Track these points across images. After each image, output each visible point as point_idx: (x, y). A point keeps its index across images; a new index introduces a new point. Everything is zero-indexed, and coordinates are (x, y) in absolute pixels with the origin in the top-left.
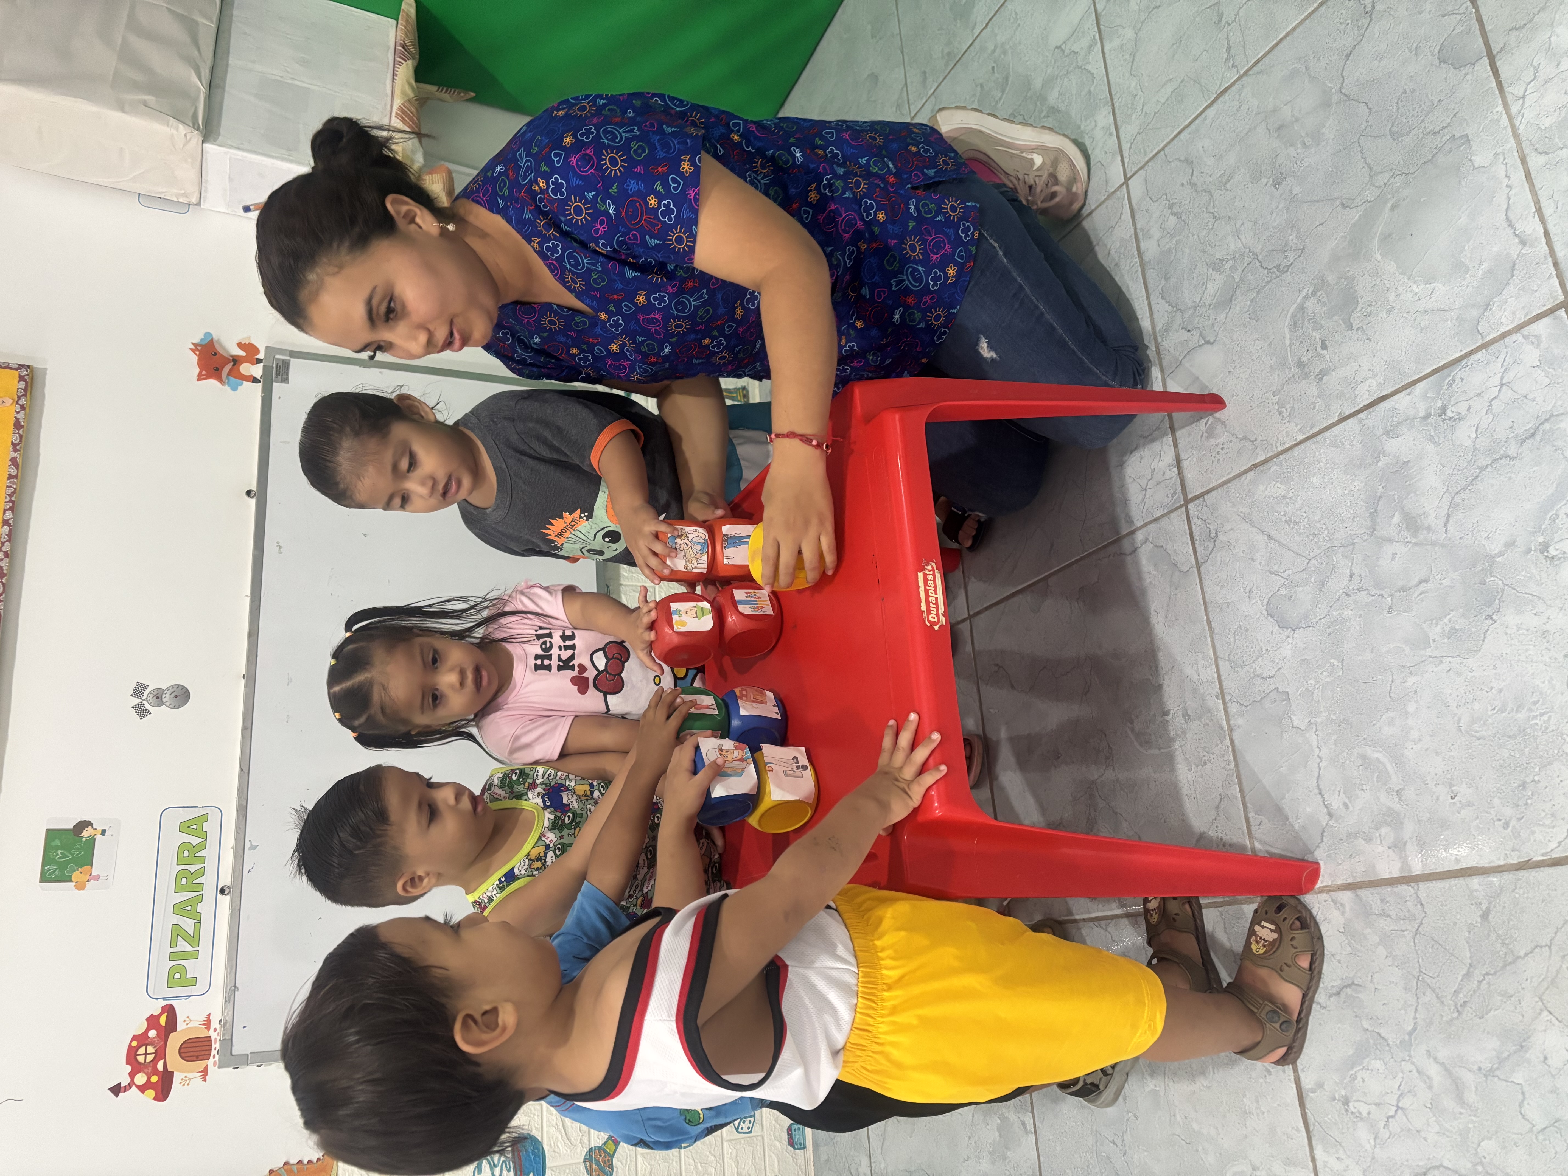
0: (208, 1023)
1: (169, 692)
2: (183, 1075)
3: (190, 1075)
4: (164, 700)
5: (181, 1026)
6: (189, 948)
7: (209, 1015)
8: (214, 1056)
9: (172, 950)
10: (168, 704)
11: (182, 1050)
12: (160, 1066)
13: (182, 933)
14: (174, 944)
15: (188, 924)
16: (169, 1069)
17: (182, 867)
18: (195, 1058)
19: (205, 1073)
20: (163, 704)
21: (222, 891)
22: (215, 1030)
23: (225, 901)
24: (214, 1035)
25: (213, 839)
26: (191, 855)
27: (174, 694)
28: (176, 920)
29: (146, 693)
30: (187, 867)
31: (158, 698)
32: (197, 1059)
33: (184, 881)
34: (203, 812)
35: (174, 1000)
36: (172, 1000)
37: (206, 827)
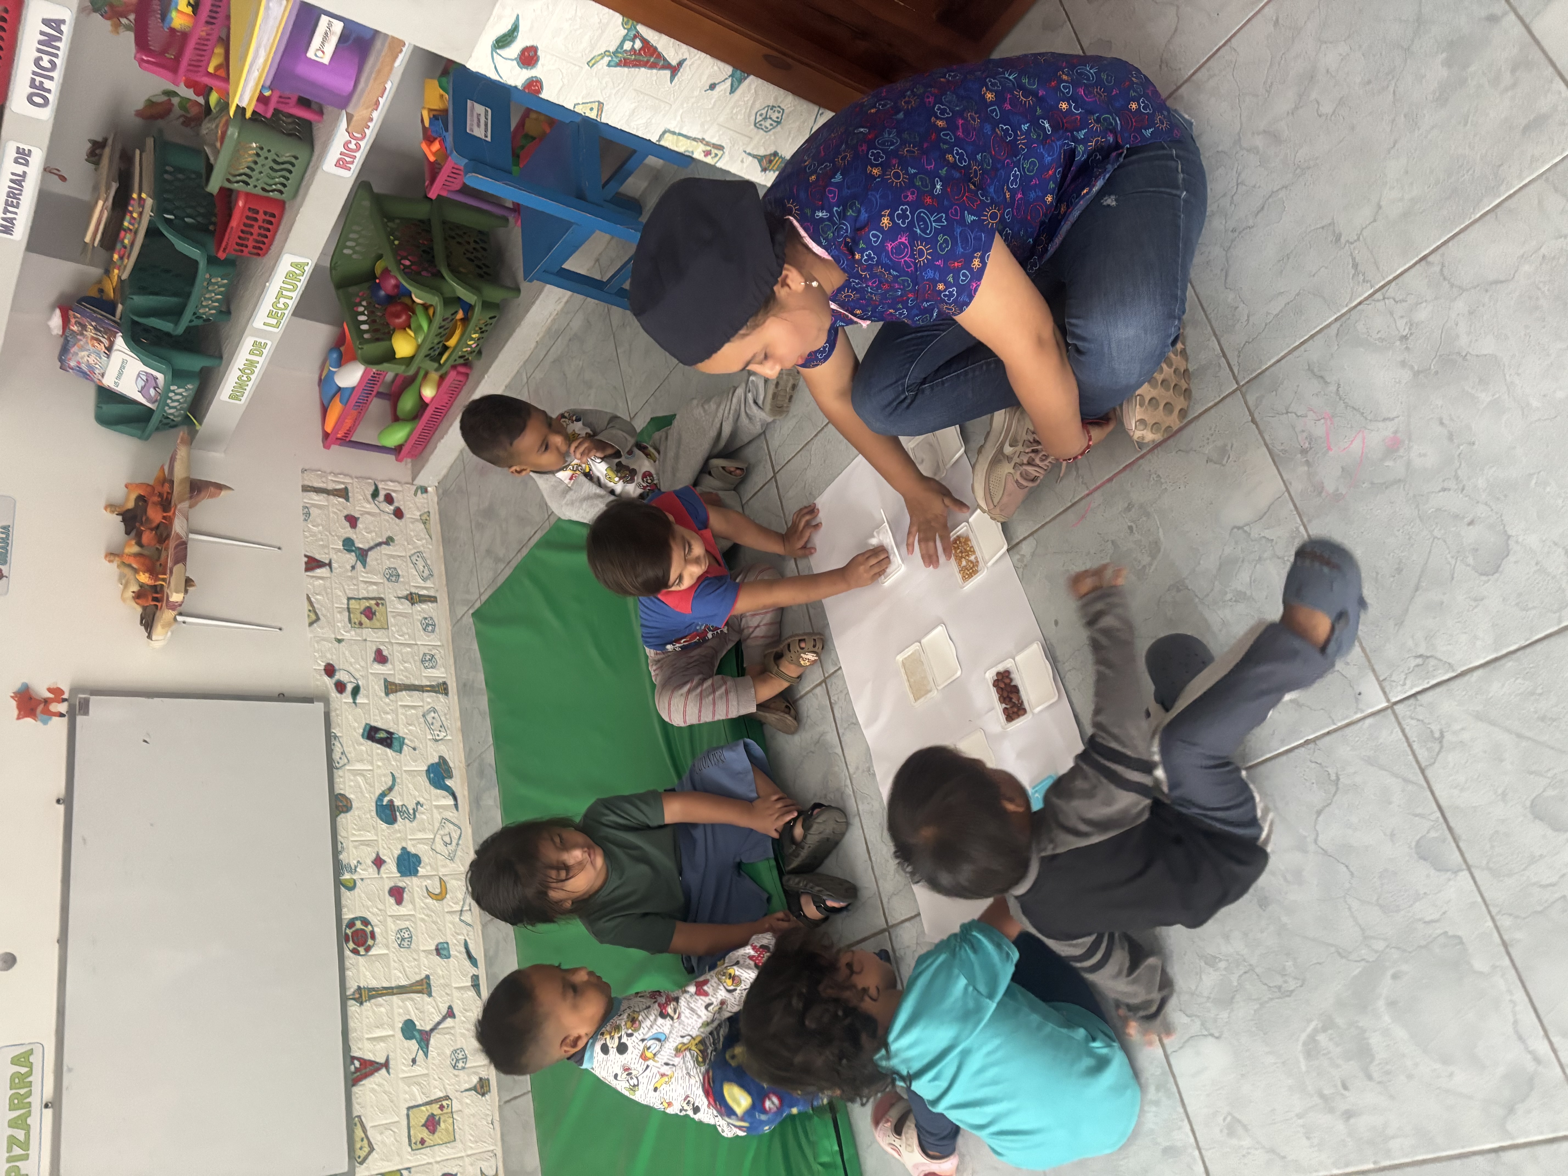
6: (21, 1152)
9: (8, 1155)
13: (16, 1141)
14: (9, 1151)
15: (20, 1135)
17: (14, 1091)
21: (46, 1106)
23: (48, 1113)
25: (37, 1067)
26: (21, 1081)
27: (4, 960)
28: (10, 1131)
30: (18, 1091)
33: (16, 1101)
34: (29, 1048)
37: (32, 1059)
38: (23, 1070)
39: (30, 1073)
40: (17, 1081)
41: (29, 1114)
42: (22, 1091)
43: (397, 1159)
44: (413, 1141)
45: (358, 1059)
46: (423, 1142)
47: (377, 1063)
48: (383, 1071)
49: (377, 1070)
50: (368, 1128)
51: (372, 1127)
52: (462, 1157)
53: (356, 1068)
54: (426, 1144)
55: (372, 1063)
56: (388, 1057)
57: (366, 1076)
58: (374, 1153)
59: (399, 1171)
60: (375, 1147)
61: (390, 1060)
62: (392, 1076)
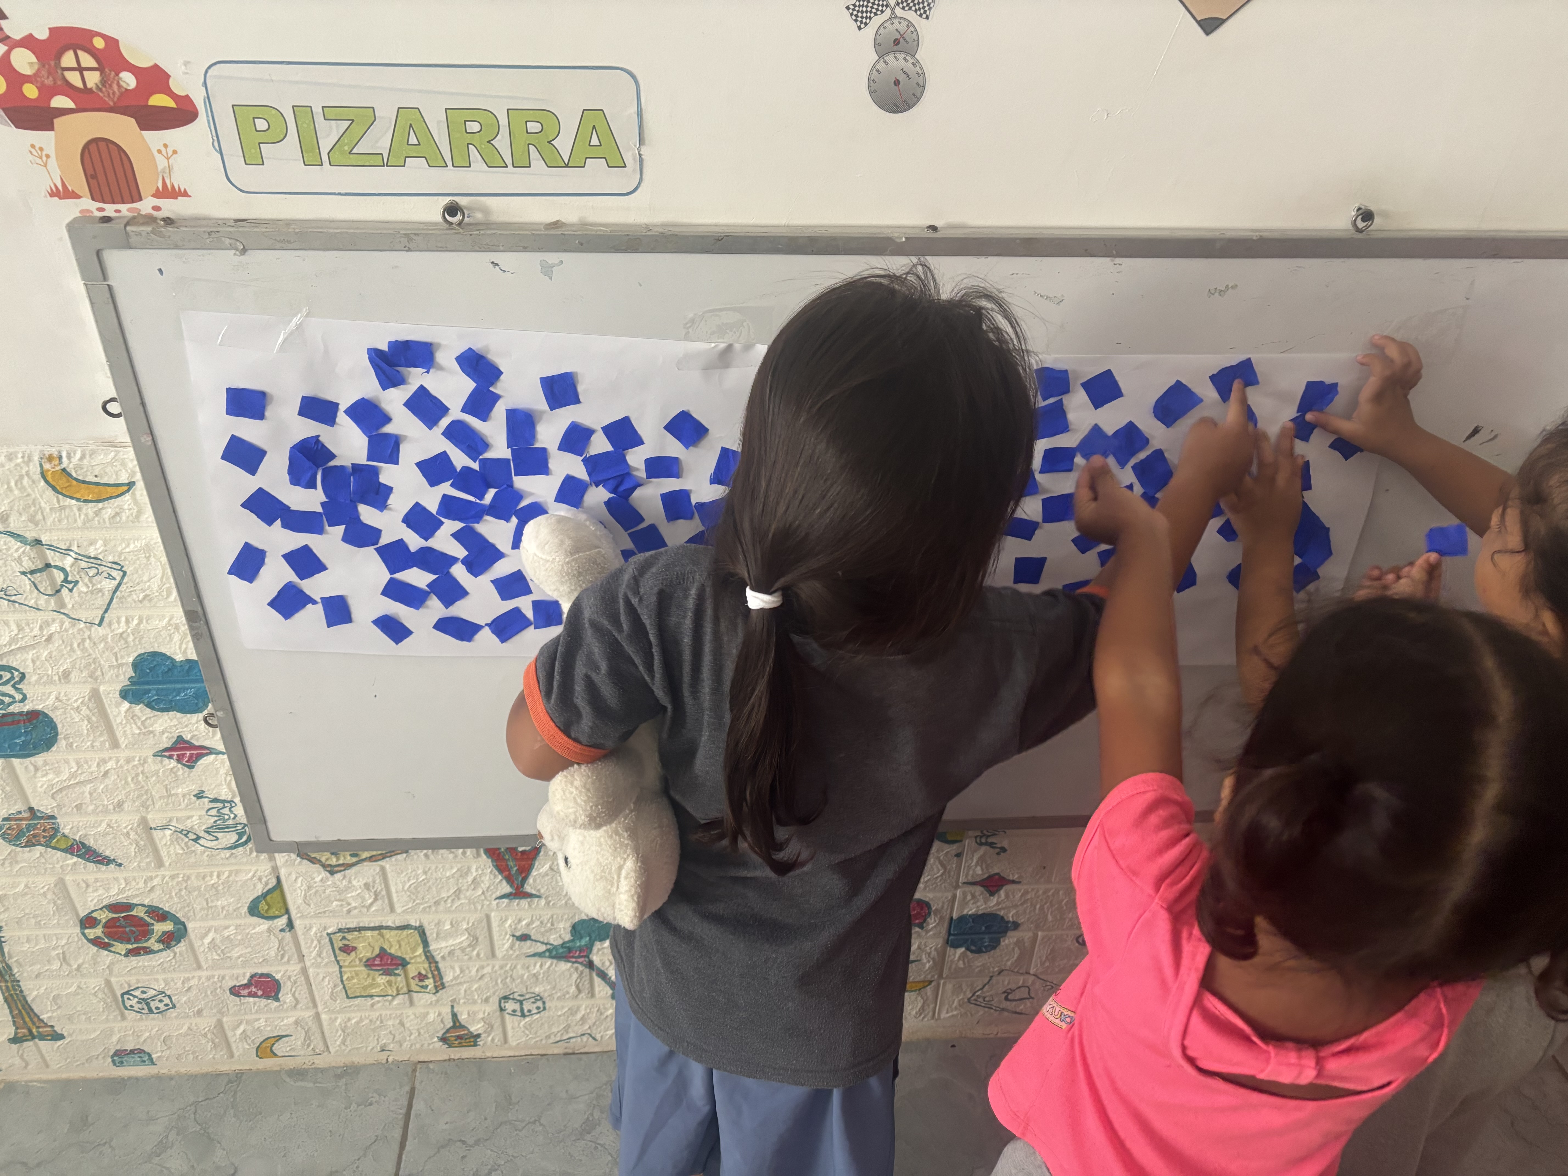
0: (169, 192)
1: (908, 66)
2: (50, 149)
3: (53, 163)
4: (890, 58)
5: (156, 139)
6: (326, 145)
7: (185, 194)
8: (101, 210)
10: (881, 66)
11: (102, 145)
12: (60, 102)
13: (357, 130)
14: (329, 113)
16: (57, 122)
17: (503, 121)
18: (90, 172)
19: (63, 193)
20: (881, 56)
21: (453, 208)
22: (157, 208)
23: (431, 214)
24: (146, 206)
25: (570, 180)
26: (532, 139)
27: (902, 78)
29: (911, 15)
31: (896, 42)
32: (91, 177)
33: (474, 127)
35: (208, 121)
36: (208, 116)
37: (596, 165)
43: (309, 909)
44: (349, 936)
45: (536, 848)
46: (347, 949)
47: (525, 879)
48: (506, 888)
49: (509, 879)
50: (381, 864)
51: (383, 869)
52: (315, 1005)
54: (342, 956)
55: (525, 871)
56: (539, 897)
57: (498, 860)
58: (324, 874)
59: (288, 913)
60: (338, 876)
61: (529, 900)
62: (494, 903)
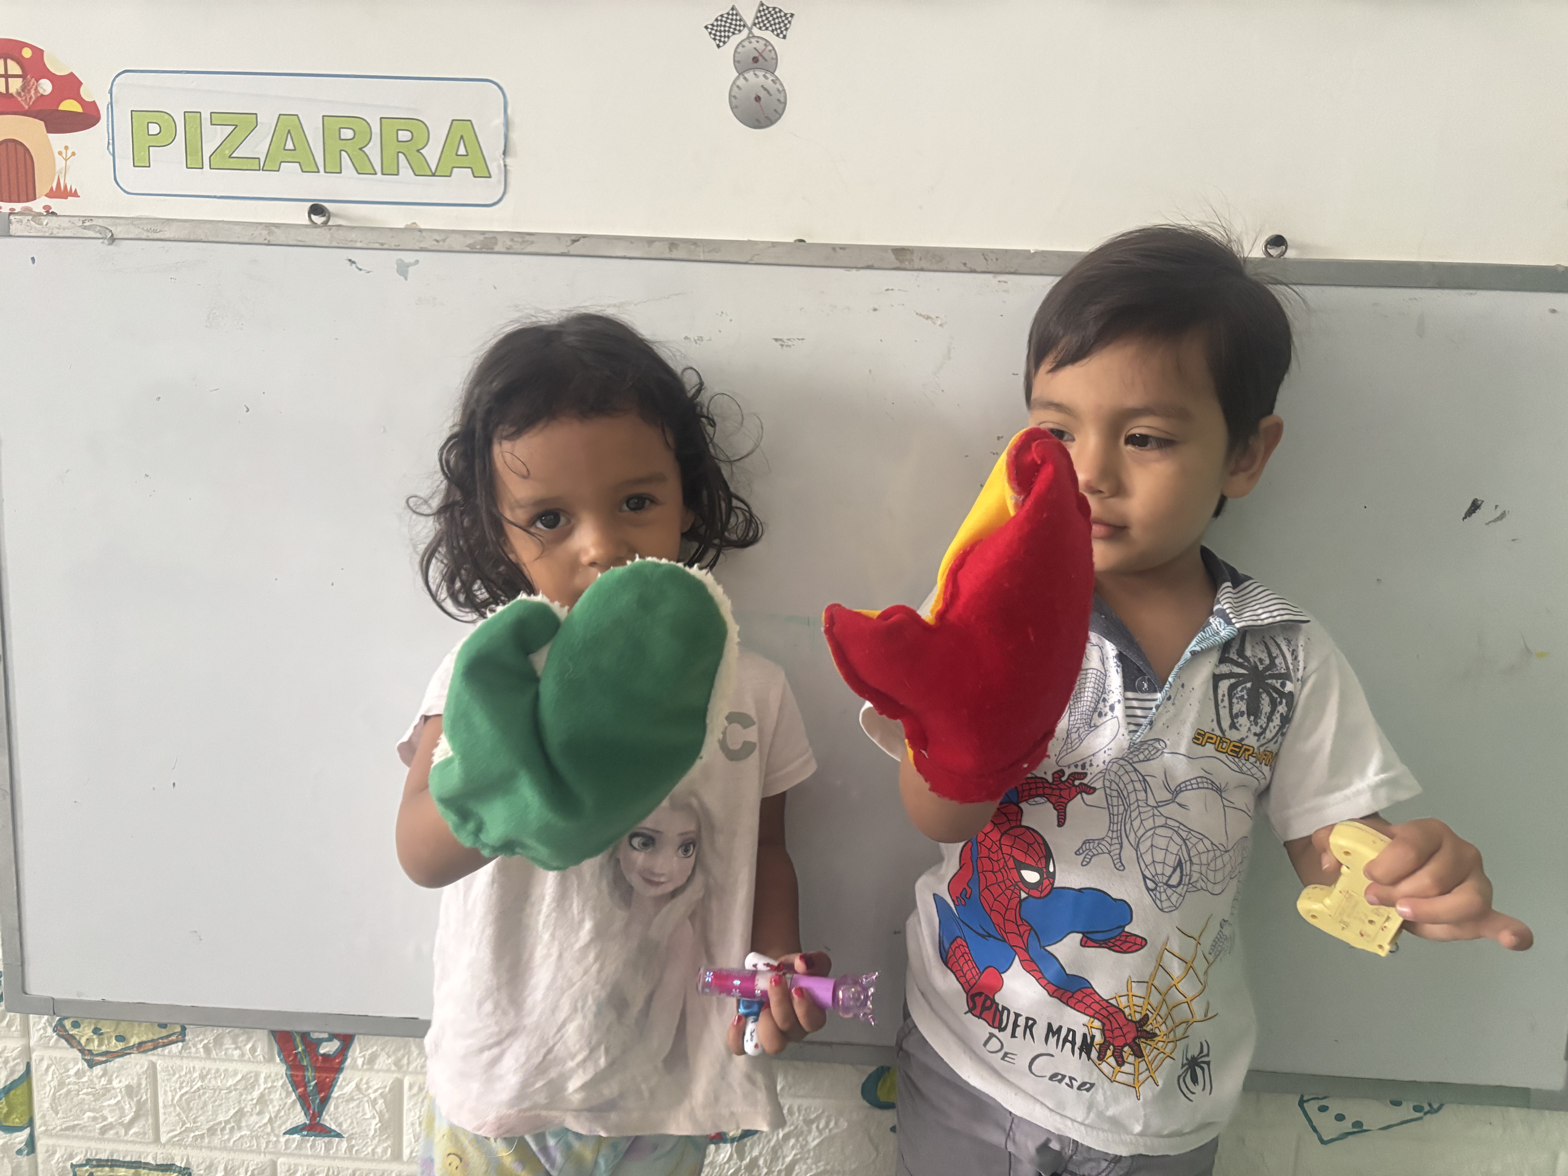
0: (61, 193)
1: (769, 83)
4: (750, 75)
5: (58, 140)
6: (209, 150)
7: (75, 194)
9: (206, 116)
10: (741, 82)
11: (11, 145)
13: (239, 135)
14: (216, 118)
15: (256, 145)
17: (376, 129)
20: (741, 73)
21: (317, 209)
22: (48, 207)
23: (298, 216)
24: (37, 205)
25: (436, 189)
26: (402, 146)
27: (762, 94)
28: (267, 120)
29: (768, 35)
30: (376, 138)
31: (755, 60)
33: (347, 134)
34: (495, 167)
35: (108, 125)
36: (108, 121)
37: (462, 175)
38: (432, 153)
39: (422, 170)
40: (404, 136)
41: (309, 167)
42: (373, 151)
43: (57, 1122)
44: (98, 1173)
45: (343, 1052)
47: (325, 1101)
48: (299, 1117)
49: (304, 1100)
50: (152, 1057)
51: (153, 1066)
53: (320, 1041)
55: (325, 1089)
56: (339, 1135)
57: (294, 1067)
58: (82, 1065)
59: (31, 1123)
60: (98, 1070)
61: (326, 1139)
62: (283, 1139)
